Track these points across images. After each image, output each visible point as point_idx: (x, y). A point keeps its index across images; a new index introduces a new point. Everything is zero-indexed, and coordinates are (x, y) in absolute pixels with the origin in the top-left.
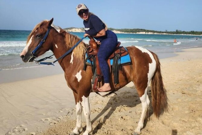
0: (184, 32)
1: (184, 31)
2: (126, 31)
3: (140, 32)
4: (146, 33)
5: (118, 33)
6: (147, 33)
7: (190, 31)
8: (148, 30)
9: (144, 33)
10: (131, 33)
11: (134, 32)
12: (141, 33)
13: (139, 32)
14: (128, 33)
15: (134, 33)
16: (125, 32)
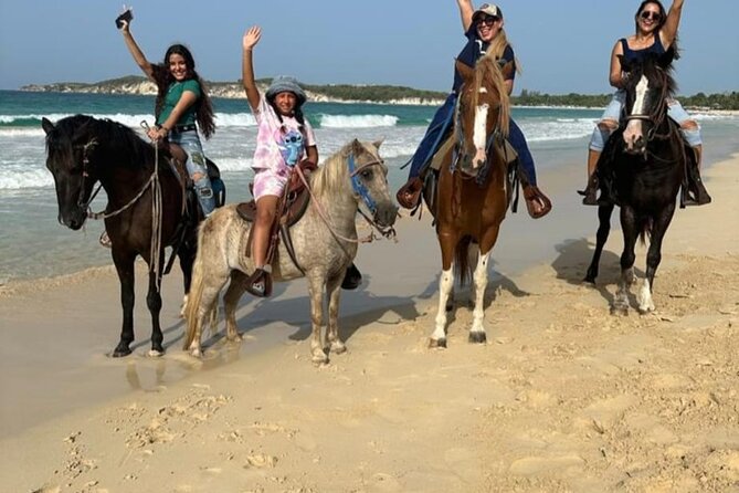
0: (547, 99)
1: (546, 96)
2: (348, 94)
3: (402, 98)
4: (421, 101)
5: (321, 100)
6: (425, 103)
7: (568, 94)
8: (429, 90)
9: (416, 102)
10: (369, 102)
11: (378, 98)
12: (405, 102)
13: (398, 98)
14: (358, 101)
15: (381, 103)
16: (345, 99)
